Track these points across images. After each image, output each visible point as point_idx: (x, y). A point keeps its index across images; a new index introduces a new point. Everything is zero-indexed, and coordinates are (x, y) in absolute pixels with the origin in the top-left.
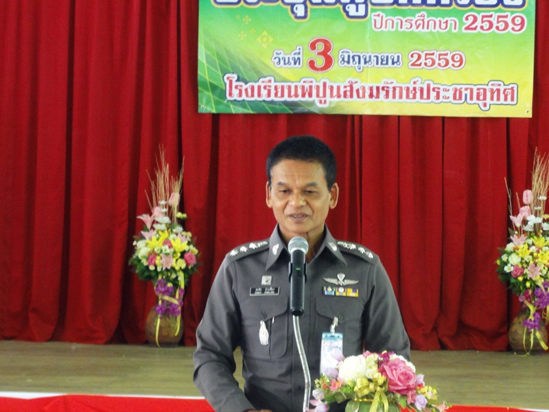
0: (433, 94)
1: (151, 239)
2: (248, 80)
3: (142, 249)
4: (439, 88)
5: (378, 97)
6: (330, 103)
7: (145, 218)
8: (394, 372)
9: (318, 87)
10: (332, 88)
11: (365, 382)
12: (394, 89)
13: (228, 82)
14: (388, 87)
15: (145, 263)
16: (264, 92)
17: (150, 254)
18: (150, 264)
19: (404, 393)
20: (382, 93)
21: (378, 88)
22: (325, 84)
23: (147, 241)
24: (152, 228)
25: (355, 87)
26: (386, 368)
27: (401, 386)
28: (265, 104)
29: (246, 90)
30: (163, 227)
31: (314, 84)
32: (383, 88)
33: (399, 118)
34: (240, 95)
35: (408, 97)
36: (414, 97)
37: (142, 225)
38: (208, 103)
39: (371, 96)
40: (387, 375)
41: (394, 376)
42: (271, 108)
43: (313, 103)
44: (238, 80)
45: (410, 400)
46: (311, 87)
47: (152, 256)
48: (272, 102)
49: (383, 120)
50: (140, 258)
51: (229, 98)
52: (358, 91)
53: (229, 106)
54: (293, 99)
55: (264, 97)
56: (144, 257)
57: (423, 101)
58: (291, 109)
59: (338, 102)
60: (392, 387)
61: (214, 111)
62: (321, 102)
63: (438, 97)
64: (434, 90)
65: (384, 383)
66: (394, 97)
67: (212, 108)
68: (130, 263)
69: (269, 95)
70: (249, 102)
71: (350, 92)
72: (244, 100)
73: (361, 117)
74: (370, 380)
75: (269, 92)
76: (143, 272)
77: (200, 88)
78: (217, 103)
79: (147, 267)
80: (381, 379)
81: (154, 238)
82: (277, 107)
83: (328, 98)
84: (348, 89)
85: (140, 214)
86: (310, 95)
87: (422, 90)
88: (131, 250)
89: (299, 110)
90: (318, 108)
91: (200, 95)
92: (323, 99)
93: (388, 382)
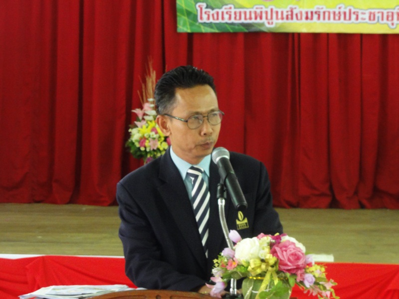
0: (354, 17)
1: (142, 127)
2: (214, 7)
3: (136, 134)
4: (358, 12)
5: (312, 19)
6: (276, 24)
7: (137, 111)
8: (285, 253)
9: (267, 13)
10: (277, 12)
11: (258, 262)
12: (324, 13)
13: (199, 9)
14: (319, 12)
15: (137, 145)
16: (226, 16)
17: (141, 138)
18: (141, 146)
19: (293, 272)
20: (315, 16)
21: (312, 13)
22: (272, 10)
23: (139, 129)
24: (143, 119)
25: (295, 12)
26: (277, 249)
27: (291, 266)
28: (227, 26)
29: (213, 15)
30: (151, 118)
31: (264, 10)
32: (316, 13)
33: (328, 35)
34: (208, 18)
35: (334, 19)
36: (339, 19)
37: (136, 117)
38: (184, 25)
39: (307, 18)
40: (277, 256)
41: (284, 256)
42: (232, 28)
43: (263, 24)
44: (207, 7)
45: (299, 279)
46: (261, 12)
47: (143, 140)
48: (232, 24)
49: (316, 36)
50: (134, 141)
51: (200, 21)
52: (297, 15)
53: (200, 27)
54: (248, 21)
55: (226, 20)
56: (136, 141)
57: (346, 22)
58: (247, 29)
59: (282, 23)
60: (283, 267)
61: (189, 31)
62: (269, 23)
63: (357, 19)
64: (354, 13)
65: (276, 263)
66: (324, 19)
67: (187, 28)
68: (126, 146)
69: (230, 18)
70: (215, 24)
71: (291, 15)
72: (211, 23)
73: (299, 35)
74: (263, 261)
75: (230, 16)
76: (136, 152)
77: (178, 14)
78: (191, 25)
79: (139, 148)
80: (272, 260)
81: (144, 127)
82: (236, 27)
83: (274, 20)
84: (290, 13)
85: (134, 109)
86: (261, 18)
87: (345, 13)
88: (128, 135)
89: (253, 29)
90: (267, 28)
91: (178, 19)
92: (270, 21)
93: (279, 262)
